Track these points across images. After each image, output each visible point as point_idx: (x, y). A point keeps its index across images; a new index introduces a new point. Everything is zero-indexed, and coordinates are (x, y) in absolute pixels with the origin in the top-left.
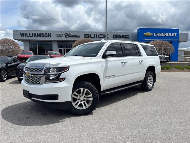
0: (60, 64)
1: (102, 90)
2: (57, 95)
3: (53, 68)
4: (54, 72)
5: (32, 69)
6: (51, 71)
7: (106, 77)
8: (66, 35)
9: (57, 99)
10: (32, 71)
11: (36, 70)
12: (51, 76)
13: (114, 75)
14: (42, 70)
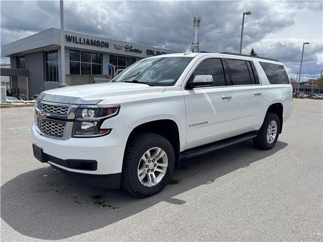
0: (101, 100)
1: (182, 150)
2: (95, 161)
3: (88, 109)
4: (89, 116)
5: (49, 106)
6: (83, 115)
7: (190, 126)
8: (127, 47)
9: (95, 169)
10: (49, 111)
11: (56, 111)
12: (83, 123)
13: (207, 122)
14: (67, 110)
